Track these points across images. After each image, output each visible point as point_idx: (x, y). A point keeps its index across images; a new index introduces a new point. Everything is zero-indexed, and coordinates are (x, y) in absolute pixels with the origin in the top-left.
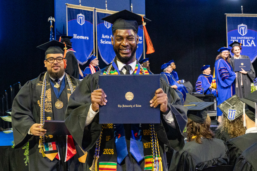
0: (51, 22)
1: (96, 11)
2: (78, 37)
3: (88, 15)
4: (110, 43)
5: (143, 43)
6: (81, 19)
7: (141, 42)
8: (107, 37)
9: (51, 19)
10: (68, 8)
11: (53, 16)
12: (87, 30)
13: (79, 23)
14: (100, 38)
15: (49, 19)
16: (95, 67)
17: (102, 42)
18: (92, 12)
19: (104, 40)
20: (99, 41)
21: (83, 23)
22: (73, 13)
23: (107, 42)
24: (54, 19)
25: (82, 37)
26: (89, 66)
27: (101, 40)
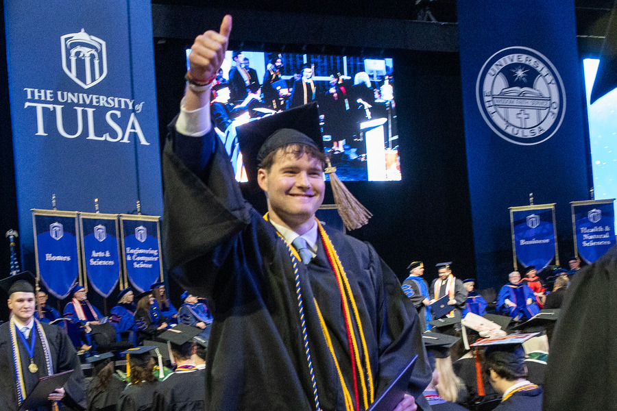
0: (11, 237)
1: (81, 217)
2: (54, 258)
3: (68, 224)
4: (105, 263)
5: (158, 259)
6: (57, 232)
7: (156, 259)
8: (101, 254)
9: (11, 234)
10: (36, 216)
11: (17, 228)
12: (66, 246)
13: (54, 236)
14: (89, 256)
15: (9, 233)
16: (81, 302)
17: (93, 262)
18: (74, 219)
19: (95, 259)
20: (87, 261)
21: (60, 236)
22: (44, 223)
23: (100, 263)
24: (15, 233)
25: (59, 258)
26: (72, 301)
27: (91, 261)
